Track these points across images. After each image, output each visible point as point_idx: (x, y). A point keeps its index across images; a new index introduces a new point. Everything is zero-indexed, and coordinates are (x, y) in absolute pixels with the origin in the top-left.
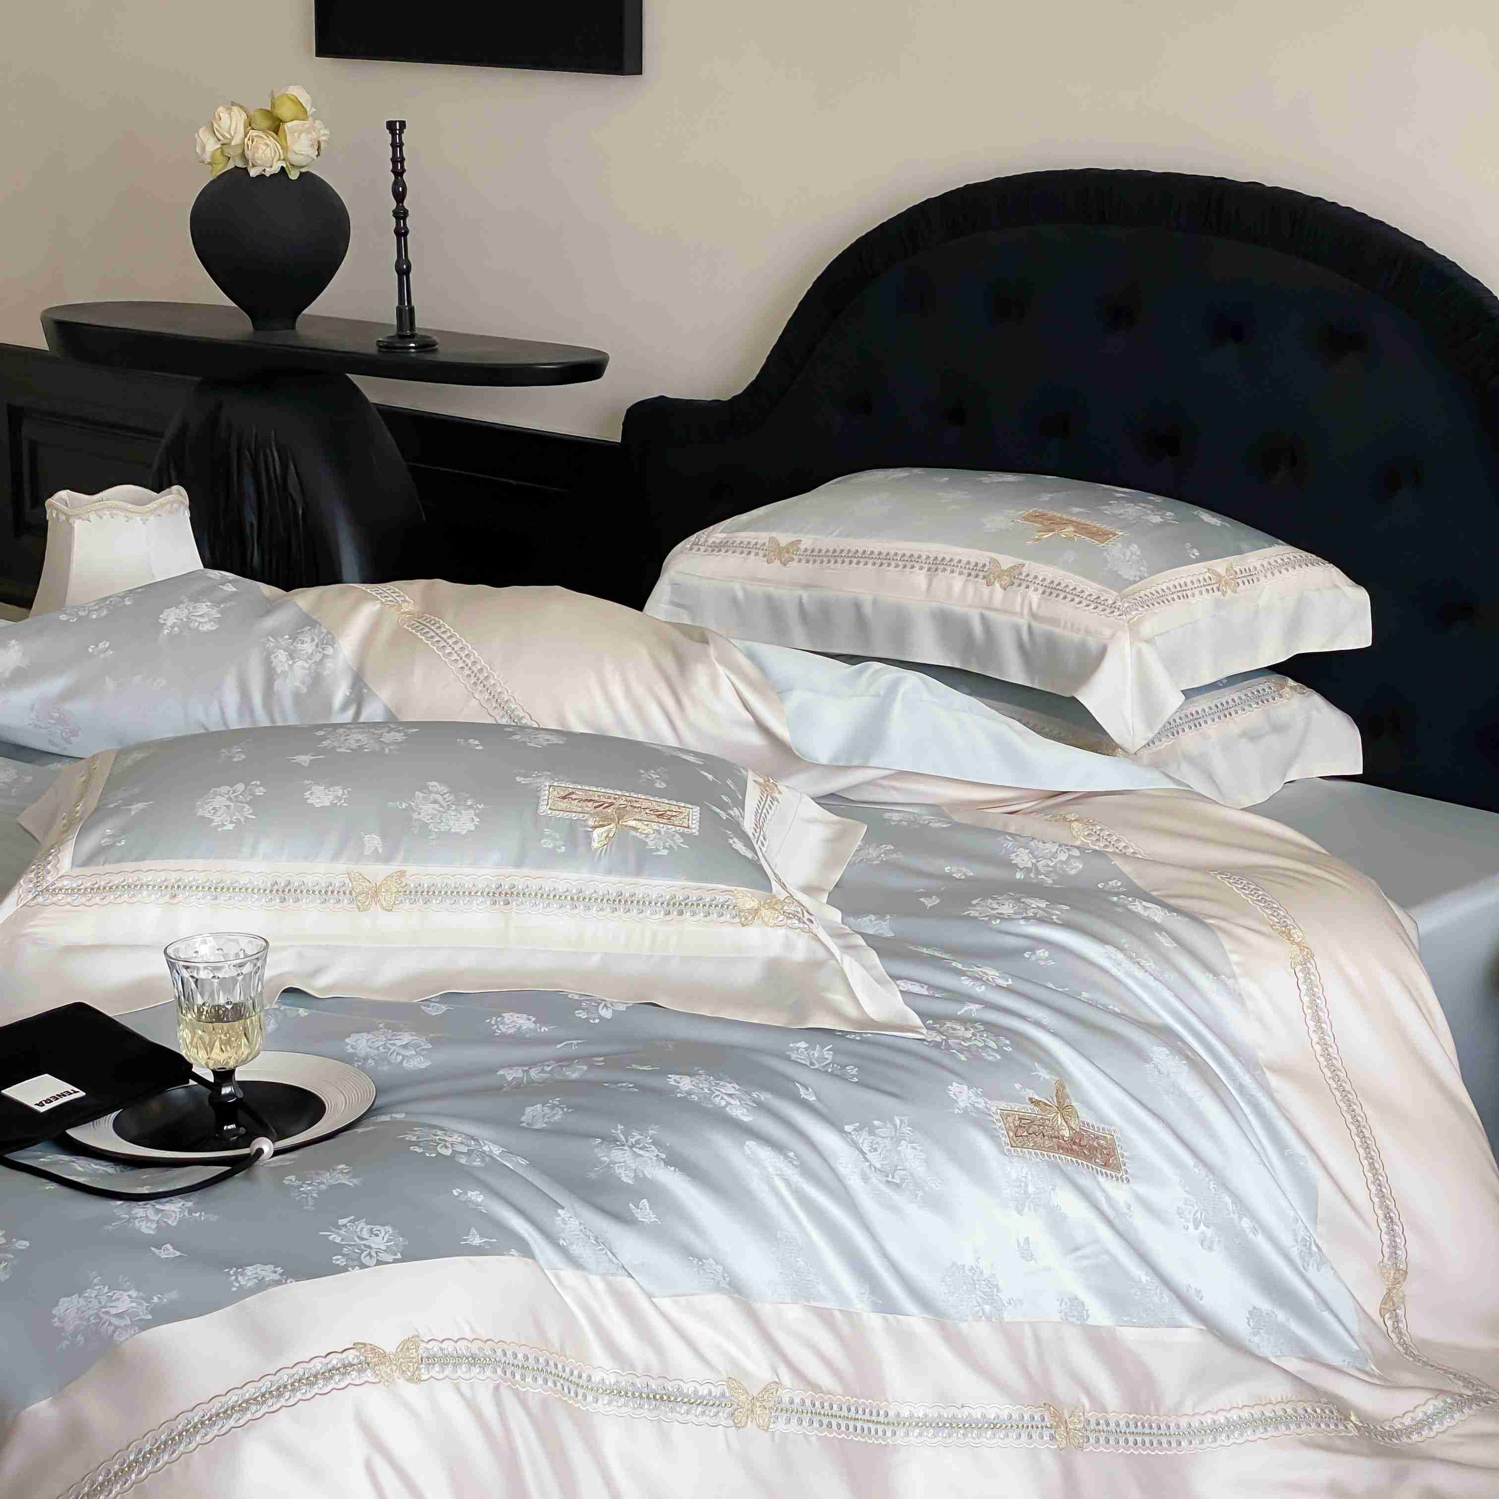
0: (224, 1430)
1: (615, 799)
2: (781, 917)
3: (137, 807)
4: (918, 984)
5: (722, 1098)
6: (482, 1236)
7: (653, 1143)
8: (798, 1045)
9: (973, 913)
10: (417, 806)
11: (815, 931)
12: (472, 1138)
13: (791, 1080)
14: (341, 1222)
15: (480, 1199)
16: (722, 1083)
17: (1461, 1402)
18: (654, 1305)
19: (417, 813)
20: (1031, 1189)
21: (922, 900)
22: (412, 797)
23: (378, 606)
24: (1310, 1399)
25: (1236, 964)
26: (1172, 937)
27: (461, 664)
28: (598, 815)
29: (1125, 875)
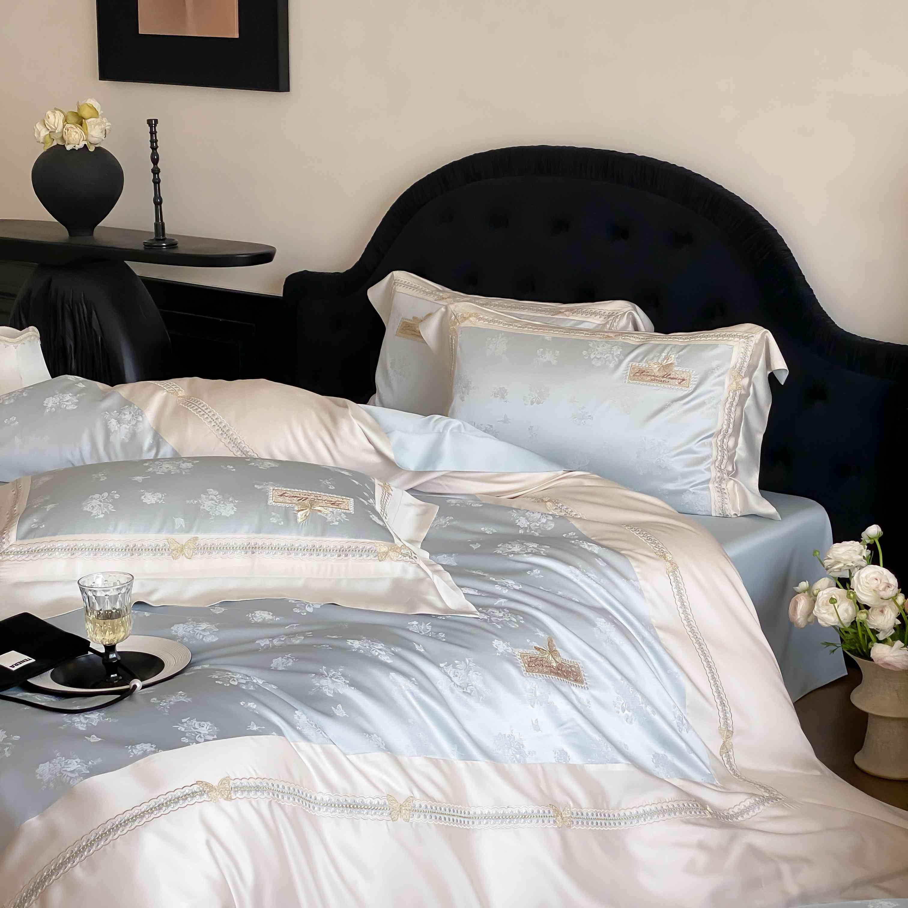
0: (133, 827)
1: (308, 495)
2: (400, 556)
3: (49, 507)
4: (472, 590)
5: (376, 651)
6: (257, 725)
7: (342, 675)
8: (413, 623)
9: (499, 552)
10: (202, 502)
11: (418, 563)
12: (247, 676)
13: (412, 641)
14: (184, 720)
15: (255, 707)
16: (375, 643)
17: (764, 800)
18: (348, 759)
19: (202, 506)
20: (538, 694)
21: (471, 545)
22: (200, 497)
23: (165, 393)
24: (686, 799)
25: (638, 573)
26: (604, 560)
27: (213, 424)
28: (300, 504)
29: (577, 529)
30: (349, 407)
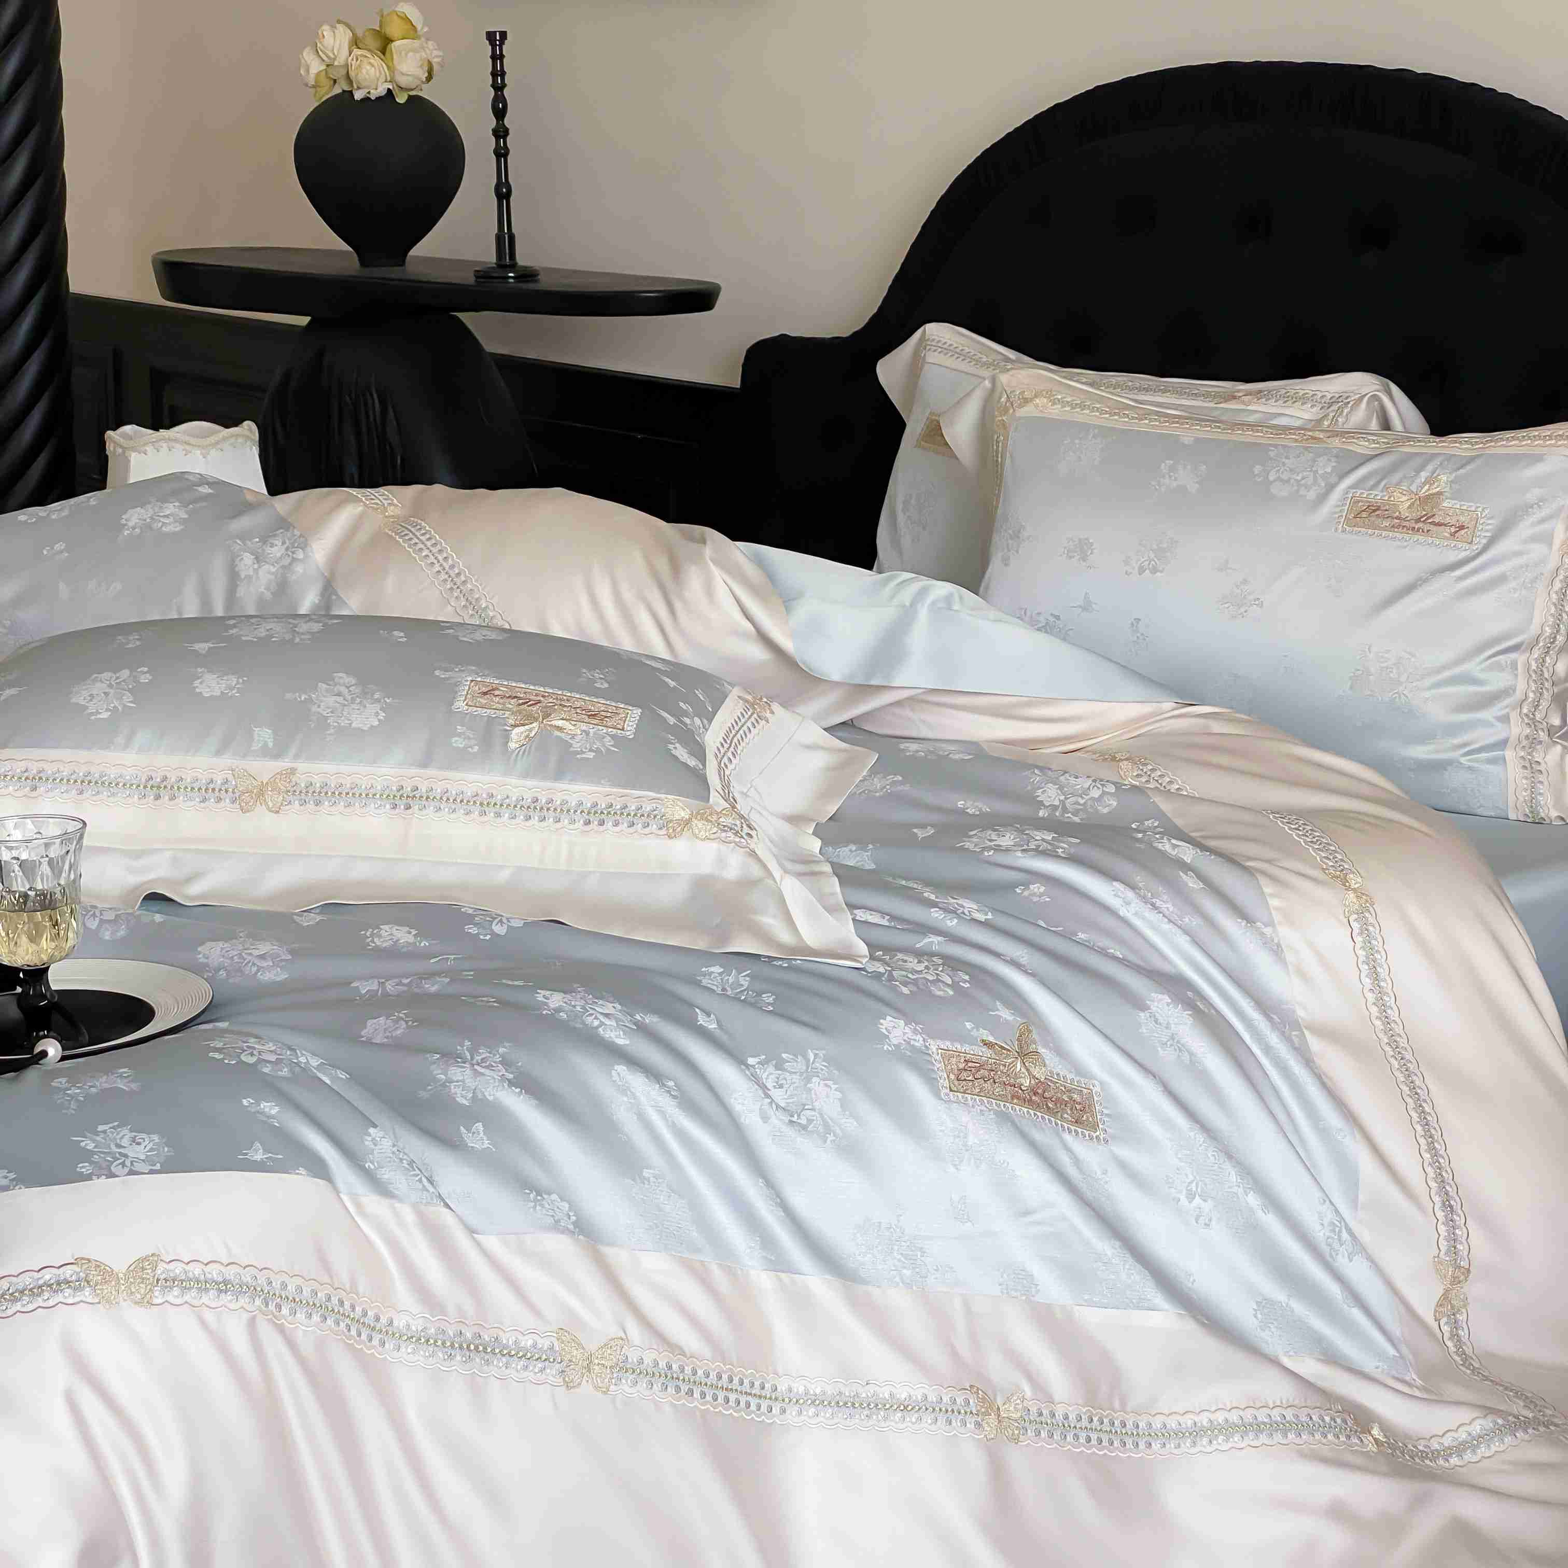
1: (543, 696)
2: (715, 830)
3: (8, 693)
4: (879, 915)
5: (596, 1018)
6: (266, 1151)
7: (501, 1063)
8: (712, 969)
9: (967, 845)
10: (318, 698)
11: (753, 846)
12: (289, 1048)
13: (691, 1005)
14: (102, 1128)
15: (274, 1111)
16: (601, 1002)
17: (1518, 1424)
19: (316, 706)
20: (971, 1140)
21: (915, 830)
22: (315, 688)
23: (361, 508)
24: (1318, 1405)
25: (1277, 909)
27: (437, 568)
28: (521, 714)
29: (1164, 814)
30: (708, 542)
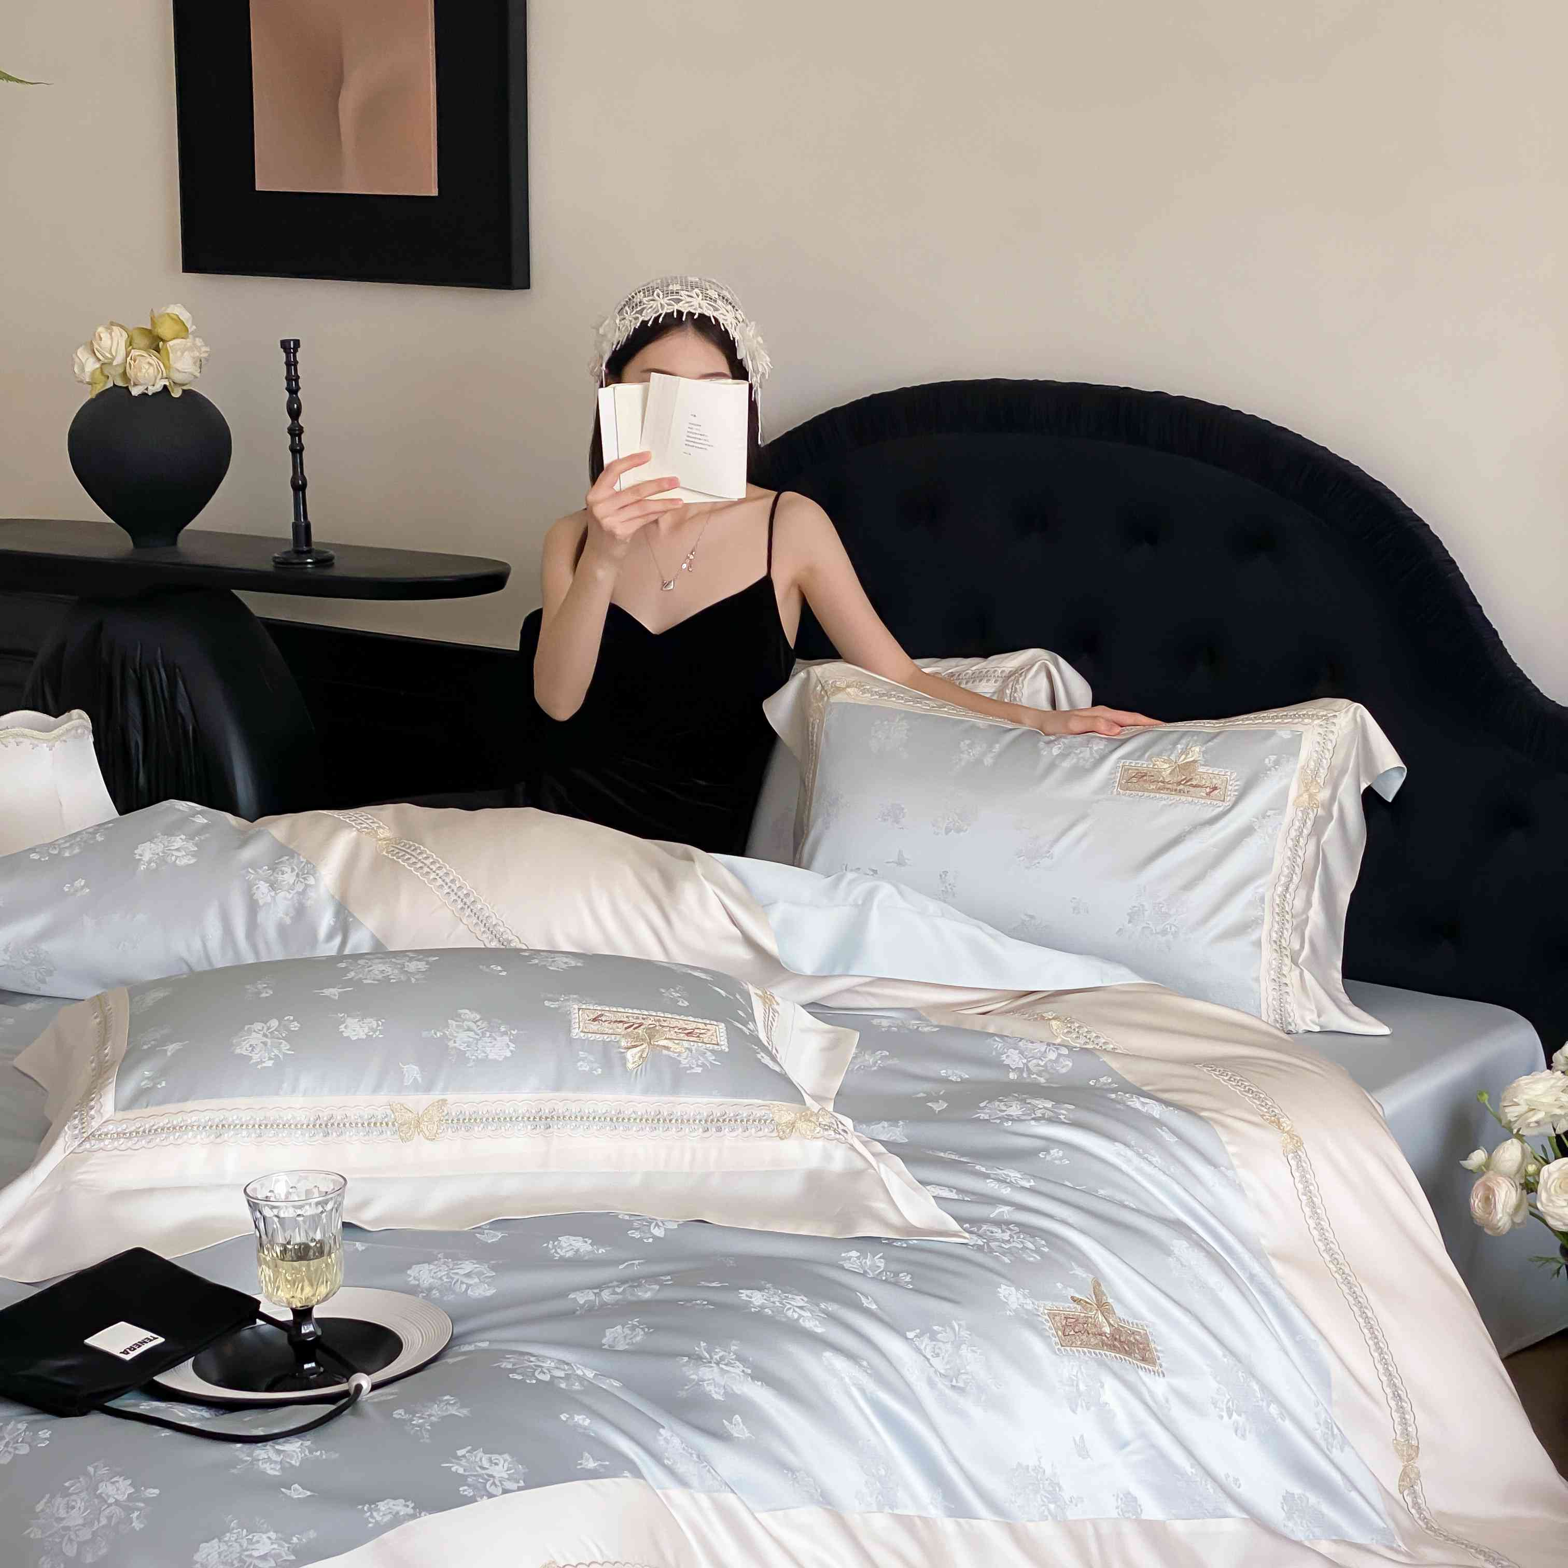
1: (643, 1019)
2: (818, 1129)
3: (171, 1048)
4: (947, 1189)
5: (794, 1311)
6: (595, 1459)
7: (738, 1359)
8: (850, 1254)
9: (982, 1116)
10: (451, 1035)
11: (850, 1141)
12: (564, 1363)
13: (853, 1290)
14: (460, 1453)
15: (587, 1422)
16: (790, 1296)
18: (756, 1518)
19: (452, 1042)
20: (1082, 1387)
21: (929, 1104)
22: (447, 1026)
23: (355, 833)
25: (1233, 1155)
26: (1174, 1132)
27: (446, 890)
28: (630, 1036)
29: (1115, 1072)
30: (695, 859)
